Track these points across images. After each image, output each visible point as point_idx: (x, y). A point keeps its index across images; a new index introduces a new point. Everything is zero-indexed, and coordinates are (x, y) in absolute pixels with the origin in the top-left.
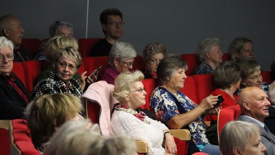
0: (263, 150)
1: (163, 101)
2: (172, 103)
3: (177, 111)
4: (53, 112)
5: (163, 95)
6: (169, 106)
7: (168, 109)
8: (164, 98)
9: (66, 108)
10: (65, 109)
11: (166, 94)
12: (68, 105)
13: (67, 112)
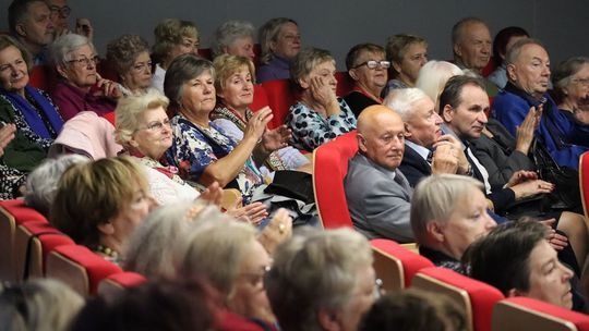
0: (489, 226)
1: (187, 143)
2: (202, 145)
3: (213, 156)
4: (90, 196)
5: (185, 133)
6: (197, 150)
7: (197, 155)
8: (189, 139)
9: (116, 189)
10: (113, 190)
11: (191, 131)
12: (119, 182)
13: (118, 196)
